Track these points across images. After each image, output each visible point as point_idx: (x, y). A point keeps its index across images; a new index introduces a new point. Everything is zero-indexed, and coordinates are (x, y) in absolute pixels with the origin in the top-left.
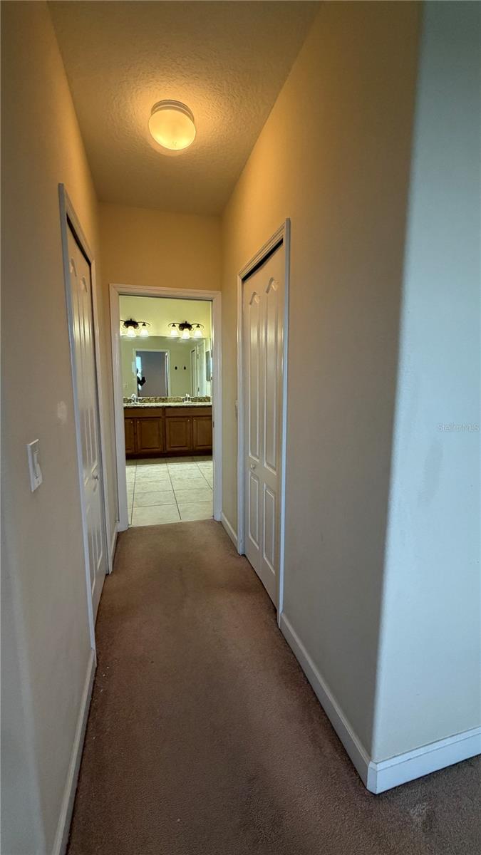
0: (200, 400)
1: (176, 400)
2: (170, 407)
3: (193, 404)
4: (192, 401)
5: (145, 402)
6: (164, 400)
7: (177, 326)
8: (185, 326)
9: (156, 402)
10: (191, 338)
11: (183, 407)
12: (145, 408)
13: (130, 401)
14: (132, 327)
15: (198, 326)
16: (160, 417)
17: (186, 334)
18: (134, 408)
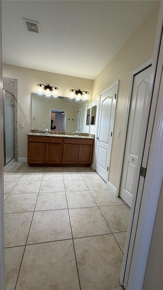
0: (83, 135)
1: (70, 134)
2: (67, 138)
3: (80, 137)
4: (79, 135)
5: (53, 134)
6: (64, 133)
7: (74, 91)
8: (78, 92)
9: (59, 134)
10: (81, 100)
11: (75, 138)
12: (52, 137)
13: (44, 132)
14: (49, 89)
15: (86, 93)
16: (61, 143)
17: (79, 97)
18: (46, 136)
